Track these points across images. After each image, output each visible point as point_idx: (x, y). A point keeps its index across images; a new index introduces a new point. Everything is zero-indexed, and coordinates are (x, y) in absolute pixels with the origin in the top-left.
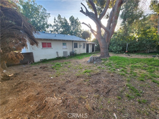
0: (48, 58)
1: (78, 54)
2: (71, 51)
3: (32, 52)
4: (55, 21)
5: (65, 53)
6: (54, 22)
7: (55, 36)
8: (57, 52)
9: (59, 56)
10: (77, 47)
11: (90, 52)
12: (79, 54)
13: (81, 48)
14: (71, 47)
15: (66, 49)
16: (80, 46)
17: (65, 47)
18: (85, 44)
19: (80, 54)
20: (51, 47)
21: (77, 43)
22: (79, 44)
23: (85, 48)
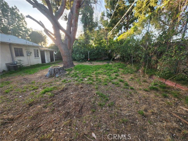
10: (22, 55)
11: (48, 62)
12: (27, 66)
13: (31, 57)
16: (29, 54)
18: (37, 50)
19: (31, 66)
21: (21, 49)
22: (27, 51)
23: (38, 57)
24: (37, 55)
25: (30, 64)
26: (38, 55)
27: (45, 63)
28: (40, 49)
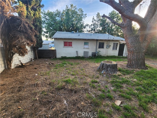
0: (68, 56)
1: (103, 56)
2: (94, 51)
3: (56, 50)
4: (94, 20)
5: (85, 53)
6: (92, 21)
7: (79, 35)
8: (77, 52)
9: (79, 56)
10: (103, 47)
12: (105, 56)
13: (109, 49)
14: (95, 47)
15: (88, 48)
16: (109, 46)
17: (86, 46)
18: (117, 44)
20: (72, 46)
21: (104, 43)
22: (107, 44)
23: (116, 49)
24: (115, 48)
25: (107, 55)
26: (117, 48)
27: (122, 55)
28: (120, 42)
